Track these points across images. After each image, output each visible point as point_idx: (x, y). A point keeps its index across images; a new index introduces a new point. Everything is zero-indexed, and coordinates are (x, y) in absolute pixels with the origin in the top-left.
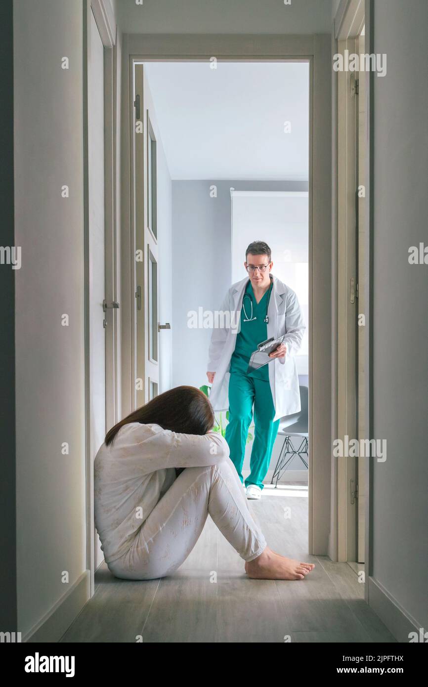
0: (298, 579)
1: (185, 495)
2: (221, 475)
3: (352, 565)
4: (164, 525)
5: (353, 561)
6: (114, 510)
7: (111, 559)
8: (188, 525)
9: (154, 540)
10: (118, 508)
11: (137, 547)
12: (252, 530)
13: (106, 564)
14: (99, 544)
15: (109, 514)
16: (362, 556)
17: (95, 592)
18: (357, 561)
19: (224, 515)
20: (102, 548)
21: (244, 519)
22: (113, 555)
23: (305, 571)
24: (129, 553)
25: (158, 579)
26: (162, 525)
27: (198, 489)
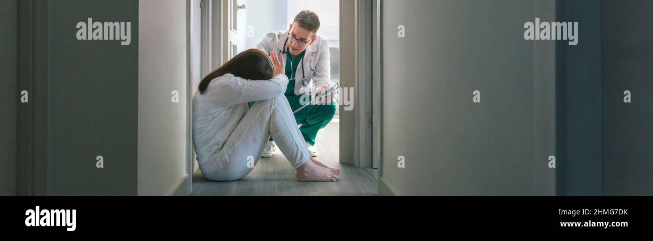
0: (332, 181)
1: (253, 121)
2: (277, 107)
3: (369, 170)
4: (239, 142)
5: (370, 167)
6: (205, 133)
7: (203, 167)
8: (255, 142)
9: (232, 153)
10: (208, 132)
11: (221, 158)
12: (299, 145)
13: (200, 171)
14: (196, 156)
15: (201, 135)
16: (376, 164)
17: (193, 189)
18: (372, 167)
19: (278, 135)
20: (197, 159)
21: (293, 138)
22: (204, 164)
23: (336, 176)
24: (215, 163)
25: (236, 180)
26: (237, 142)
27: (262, 117)
